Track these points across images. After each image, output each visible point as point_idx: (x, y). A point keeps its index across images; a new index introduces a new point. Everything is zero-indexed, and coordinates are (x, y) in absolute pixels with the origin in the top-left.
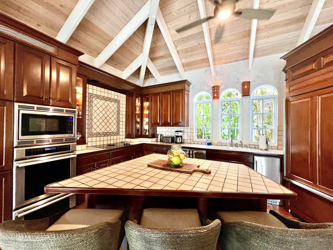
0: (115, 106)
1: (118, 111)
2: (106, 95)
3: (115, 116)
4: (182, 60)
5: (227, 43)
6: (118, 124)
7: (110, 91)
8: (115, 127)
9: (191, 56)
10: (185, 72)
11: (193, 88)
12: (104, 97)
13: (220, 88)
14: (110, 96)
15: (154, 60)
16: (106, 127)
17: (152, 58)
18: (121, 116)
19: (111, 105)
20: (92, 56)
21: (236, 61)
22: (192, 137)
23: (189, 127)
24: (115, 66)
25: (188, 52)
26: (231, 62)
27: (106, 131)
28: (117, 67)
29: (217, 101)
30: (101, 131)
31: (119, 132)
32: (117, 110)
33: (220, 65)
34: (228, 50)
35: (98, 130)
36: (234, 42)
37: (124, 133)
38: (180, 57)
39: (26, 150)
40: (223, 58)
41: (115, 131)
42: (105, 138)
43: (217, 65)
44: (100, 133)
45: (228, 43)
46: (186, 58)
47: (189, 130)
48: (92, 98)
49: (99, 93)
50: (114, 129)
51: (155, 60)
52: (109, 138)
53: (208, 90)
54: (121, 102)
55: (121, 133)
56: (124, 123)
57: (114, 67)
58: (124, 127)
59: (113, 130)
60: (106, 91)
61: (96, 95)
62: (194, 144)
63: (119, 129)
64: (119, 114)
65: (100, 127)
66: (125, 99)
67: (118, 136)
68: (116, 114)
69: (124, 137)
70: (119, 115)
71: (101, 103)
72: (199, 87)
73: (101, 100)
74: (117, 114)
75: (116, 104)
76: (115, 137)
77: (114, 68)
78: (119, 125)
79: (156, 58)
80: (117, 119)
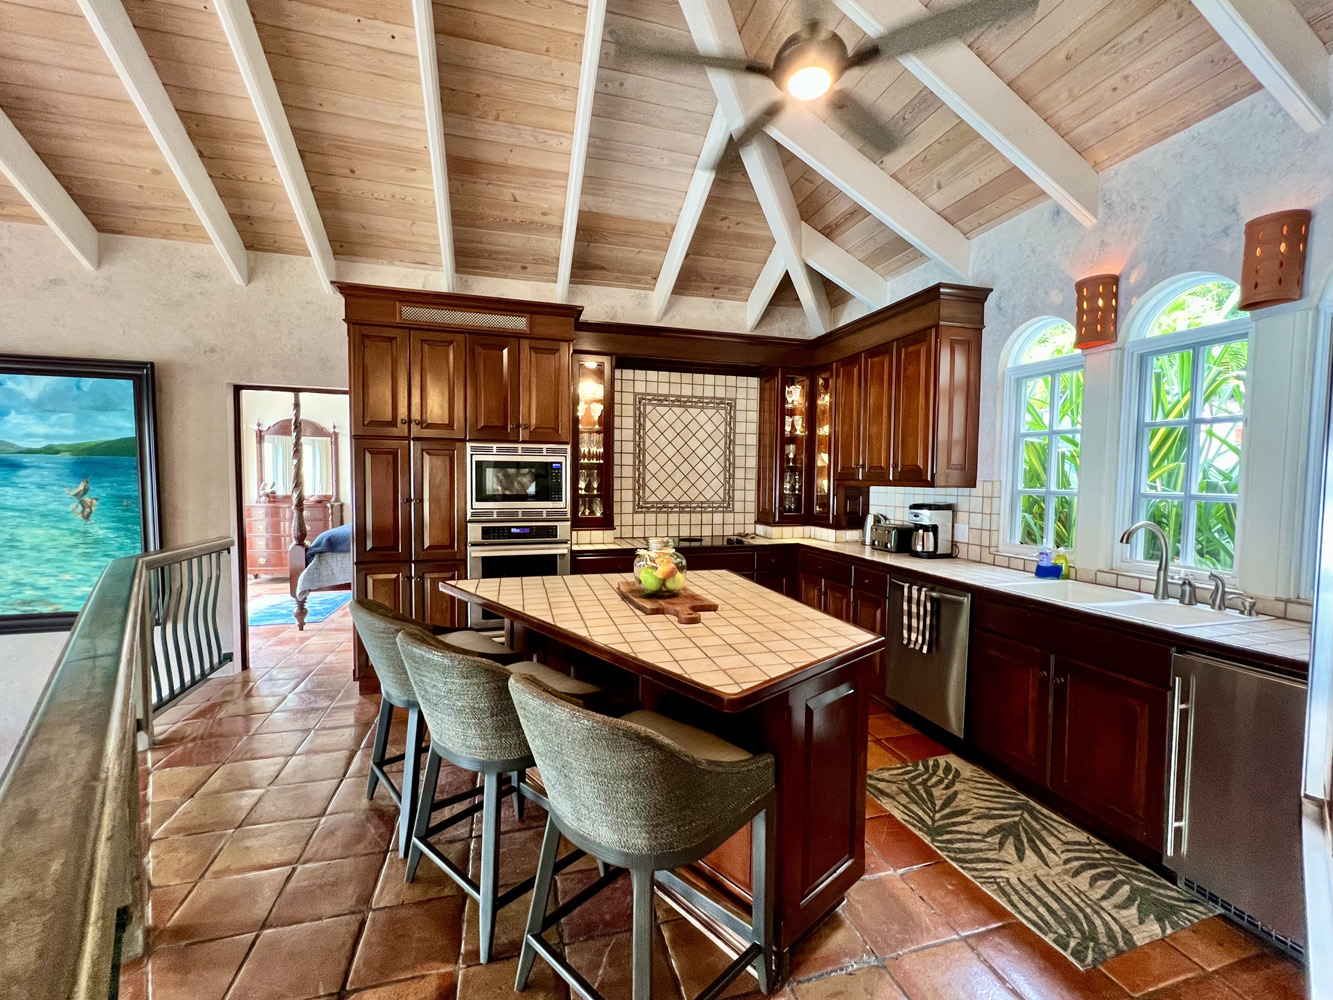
0: (718, 419)
1: (727, 436)
2: (687, 391)
3: (717, 452)
4: (932, 200)
5: (1097, 55)
6: (729, 476)
7: (698, 377)
8: (716, 484)
9: (955, 174)
10: (968, 238)
11: (1000, 309)
12: (678, 398)
13: (1123, 285)
14: (698, 392)
15: (831, 232)
16: (685, 485)
17: (825, 228)
18: (739, 451)
19: (702, 418)
20: (644, 289)
21: (1220, 107)
22: (985, 535)
23: (976, 491)
24: (716, 293)
25: (935, 166)
26: (1186, 123)
27: (685, 498)
28: (723, 293)
29: (1107, 354)
30: (669, 498)
31: (733, 501)
32: (726, 433)
33: (1127, 157)
34: (1126, 78)
35: (662, 494)
36: (1137, 31)
37: (752, 507)
38: (915, 193)
39: (483, 528)
40: (1124, 122)
41: (716, 498)
42: (685, 518)
43: (1108, 163)
44: (668, 502)
45: (1106, 48)
46: (940, 187)
47: (976, 504)
48: (645, 405)
49: (664, 390)
50: (713, 491)
51: (836, 233)
52: (696, 518)
53: (1062, 305)
54: (740, 405)
55: (738, 506)
56: (753, 474)
57: (713, 296)
58: (752, 485)
59: (709, 494)
60: (687, 377)
61: (654, 395)
62: (994, 565)
63: (733, 493)
64: (730, 442)
65: (669, 485)
66: (755, 394)
67: (729, 517)
68: (722, 444)
69: (752, 518)
70: (734, 448)
71: (670, 416)
72: (1026, 297)
73: (670, 406)
74: (726, 444)
75: (723, 412)
76: (718, 518)
77: (712, 300)
78: (734, 478)
79: (838, 225)
80: (725, 459)
